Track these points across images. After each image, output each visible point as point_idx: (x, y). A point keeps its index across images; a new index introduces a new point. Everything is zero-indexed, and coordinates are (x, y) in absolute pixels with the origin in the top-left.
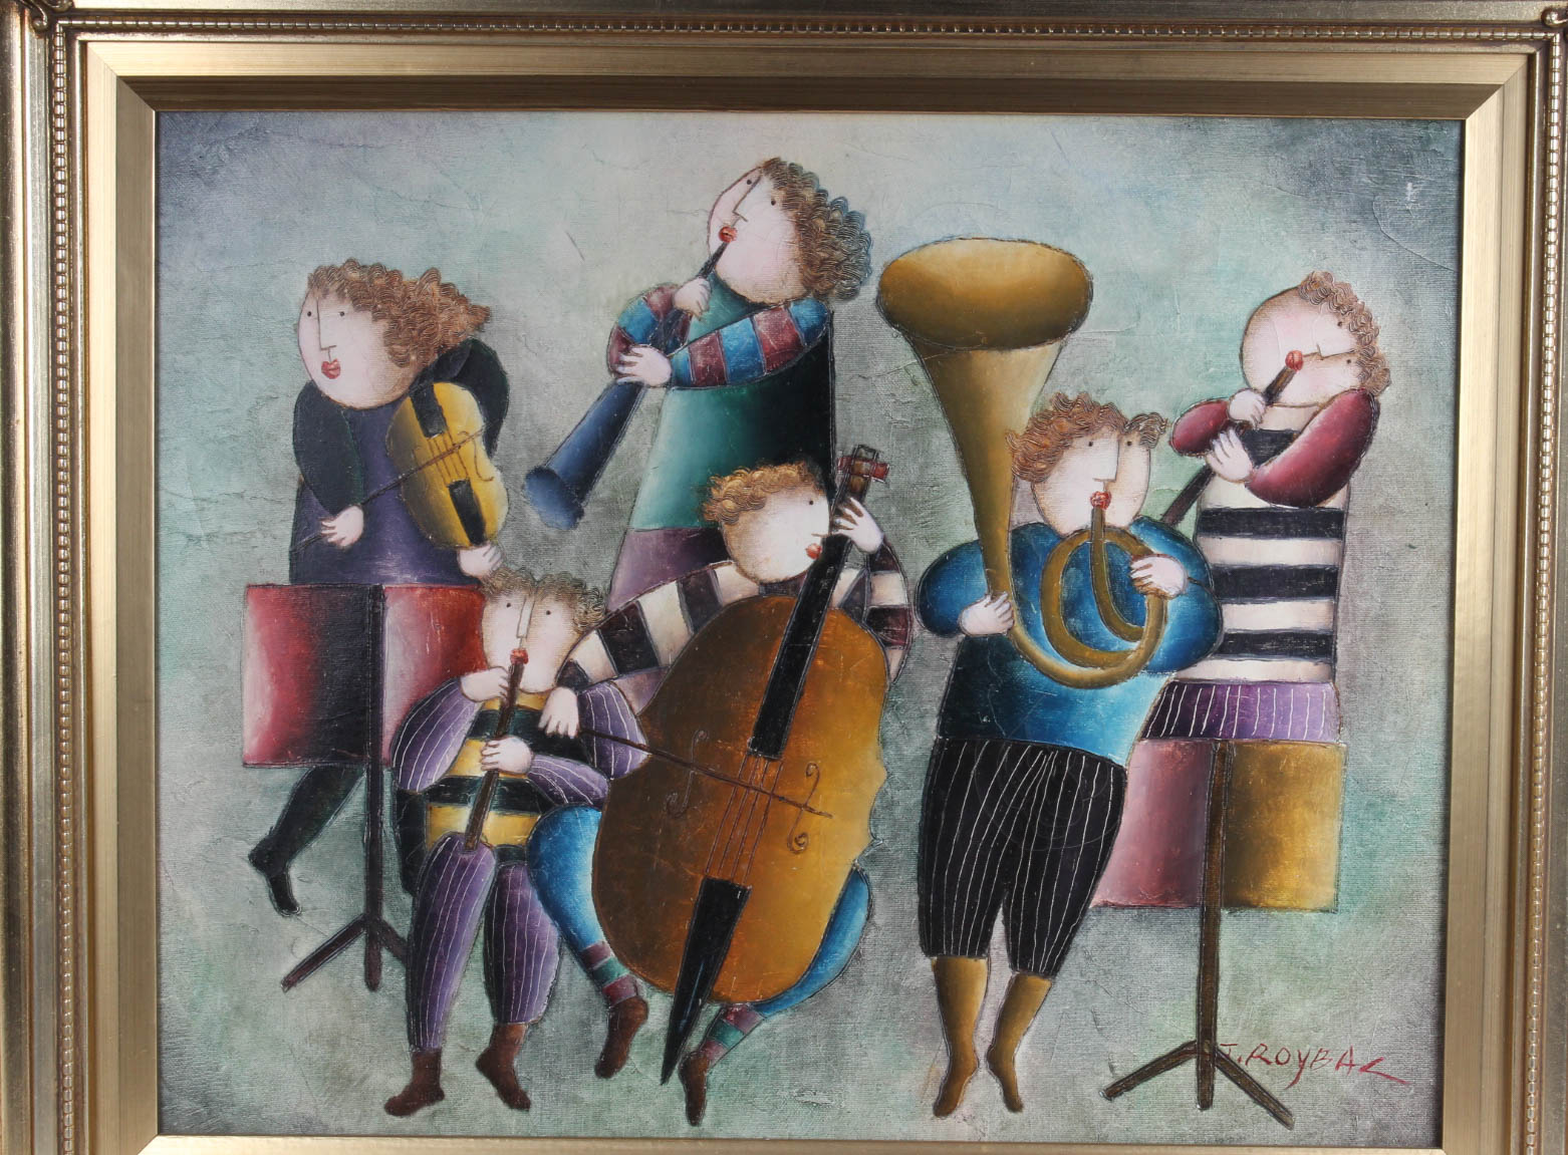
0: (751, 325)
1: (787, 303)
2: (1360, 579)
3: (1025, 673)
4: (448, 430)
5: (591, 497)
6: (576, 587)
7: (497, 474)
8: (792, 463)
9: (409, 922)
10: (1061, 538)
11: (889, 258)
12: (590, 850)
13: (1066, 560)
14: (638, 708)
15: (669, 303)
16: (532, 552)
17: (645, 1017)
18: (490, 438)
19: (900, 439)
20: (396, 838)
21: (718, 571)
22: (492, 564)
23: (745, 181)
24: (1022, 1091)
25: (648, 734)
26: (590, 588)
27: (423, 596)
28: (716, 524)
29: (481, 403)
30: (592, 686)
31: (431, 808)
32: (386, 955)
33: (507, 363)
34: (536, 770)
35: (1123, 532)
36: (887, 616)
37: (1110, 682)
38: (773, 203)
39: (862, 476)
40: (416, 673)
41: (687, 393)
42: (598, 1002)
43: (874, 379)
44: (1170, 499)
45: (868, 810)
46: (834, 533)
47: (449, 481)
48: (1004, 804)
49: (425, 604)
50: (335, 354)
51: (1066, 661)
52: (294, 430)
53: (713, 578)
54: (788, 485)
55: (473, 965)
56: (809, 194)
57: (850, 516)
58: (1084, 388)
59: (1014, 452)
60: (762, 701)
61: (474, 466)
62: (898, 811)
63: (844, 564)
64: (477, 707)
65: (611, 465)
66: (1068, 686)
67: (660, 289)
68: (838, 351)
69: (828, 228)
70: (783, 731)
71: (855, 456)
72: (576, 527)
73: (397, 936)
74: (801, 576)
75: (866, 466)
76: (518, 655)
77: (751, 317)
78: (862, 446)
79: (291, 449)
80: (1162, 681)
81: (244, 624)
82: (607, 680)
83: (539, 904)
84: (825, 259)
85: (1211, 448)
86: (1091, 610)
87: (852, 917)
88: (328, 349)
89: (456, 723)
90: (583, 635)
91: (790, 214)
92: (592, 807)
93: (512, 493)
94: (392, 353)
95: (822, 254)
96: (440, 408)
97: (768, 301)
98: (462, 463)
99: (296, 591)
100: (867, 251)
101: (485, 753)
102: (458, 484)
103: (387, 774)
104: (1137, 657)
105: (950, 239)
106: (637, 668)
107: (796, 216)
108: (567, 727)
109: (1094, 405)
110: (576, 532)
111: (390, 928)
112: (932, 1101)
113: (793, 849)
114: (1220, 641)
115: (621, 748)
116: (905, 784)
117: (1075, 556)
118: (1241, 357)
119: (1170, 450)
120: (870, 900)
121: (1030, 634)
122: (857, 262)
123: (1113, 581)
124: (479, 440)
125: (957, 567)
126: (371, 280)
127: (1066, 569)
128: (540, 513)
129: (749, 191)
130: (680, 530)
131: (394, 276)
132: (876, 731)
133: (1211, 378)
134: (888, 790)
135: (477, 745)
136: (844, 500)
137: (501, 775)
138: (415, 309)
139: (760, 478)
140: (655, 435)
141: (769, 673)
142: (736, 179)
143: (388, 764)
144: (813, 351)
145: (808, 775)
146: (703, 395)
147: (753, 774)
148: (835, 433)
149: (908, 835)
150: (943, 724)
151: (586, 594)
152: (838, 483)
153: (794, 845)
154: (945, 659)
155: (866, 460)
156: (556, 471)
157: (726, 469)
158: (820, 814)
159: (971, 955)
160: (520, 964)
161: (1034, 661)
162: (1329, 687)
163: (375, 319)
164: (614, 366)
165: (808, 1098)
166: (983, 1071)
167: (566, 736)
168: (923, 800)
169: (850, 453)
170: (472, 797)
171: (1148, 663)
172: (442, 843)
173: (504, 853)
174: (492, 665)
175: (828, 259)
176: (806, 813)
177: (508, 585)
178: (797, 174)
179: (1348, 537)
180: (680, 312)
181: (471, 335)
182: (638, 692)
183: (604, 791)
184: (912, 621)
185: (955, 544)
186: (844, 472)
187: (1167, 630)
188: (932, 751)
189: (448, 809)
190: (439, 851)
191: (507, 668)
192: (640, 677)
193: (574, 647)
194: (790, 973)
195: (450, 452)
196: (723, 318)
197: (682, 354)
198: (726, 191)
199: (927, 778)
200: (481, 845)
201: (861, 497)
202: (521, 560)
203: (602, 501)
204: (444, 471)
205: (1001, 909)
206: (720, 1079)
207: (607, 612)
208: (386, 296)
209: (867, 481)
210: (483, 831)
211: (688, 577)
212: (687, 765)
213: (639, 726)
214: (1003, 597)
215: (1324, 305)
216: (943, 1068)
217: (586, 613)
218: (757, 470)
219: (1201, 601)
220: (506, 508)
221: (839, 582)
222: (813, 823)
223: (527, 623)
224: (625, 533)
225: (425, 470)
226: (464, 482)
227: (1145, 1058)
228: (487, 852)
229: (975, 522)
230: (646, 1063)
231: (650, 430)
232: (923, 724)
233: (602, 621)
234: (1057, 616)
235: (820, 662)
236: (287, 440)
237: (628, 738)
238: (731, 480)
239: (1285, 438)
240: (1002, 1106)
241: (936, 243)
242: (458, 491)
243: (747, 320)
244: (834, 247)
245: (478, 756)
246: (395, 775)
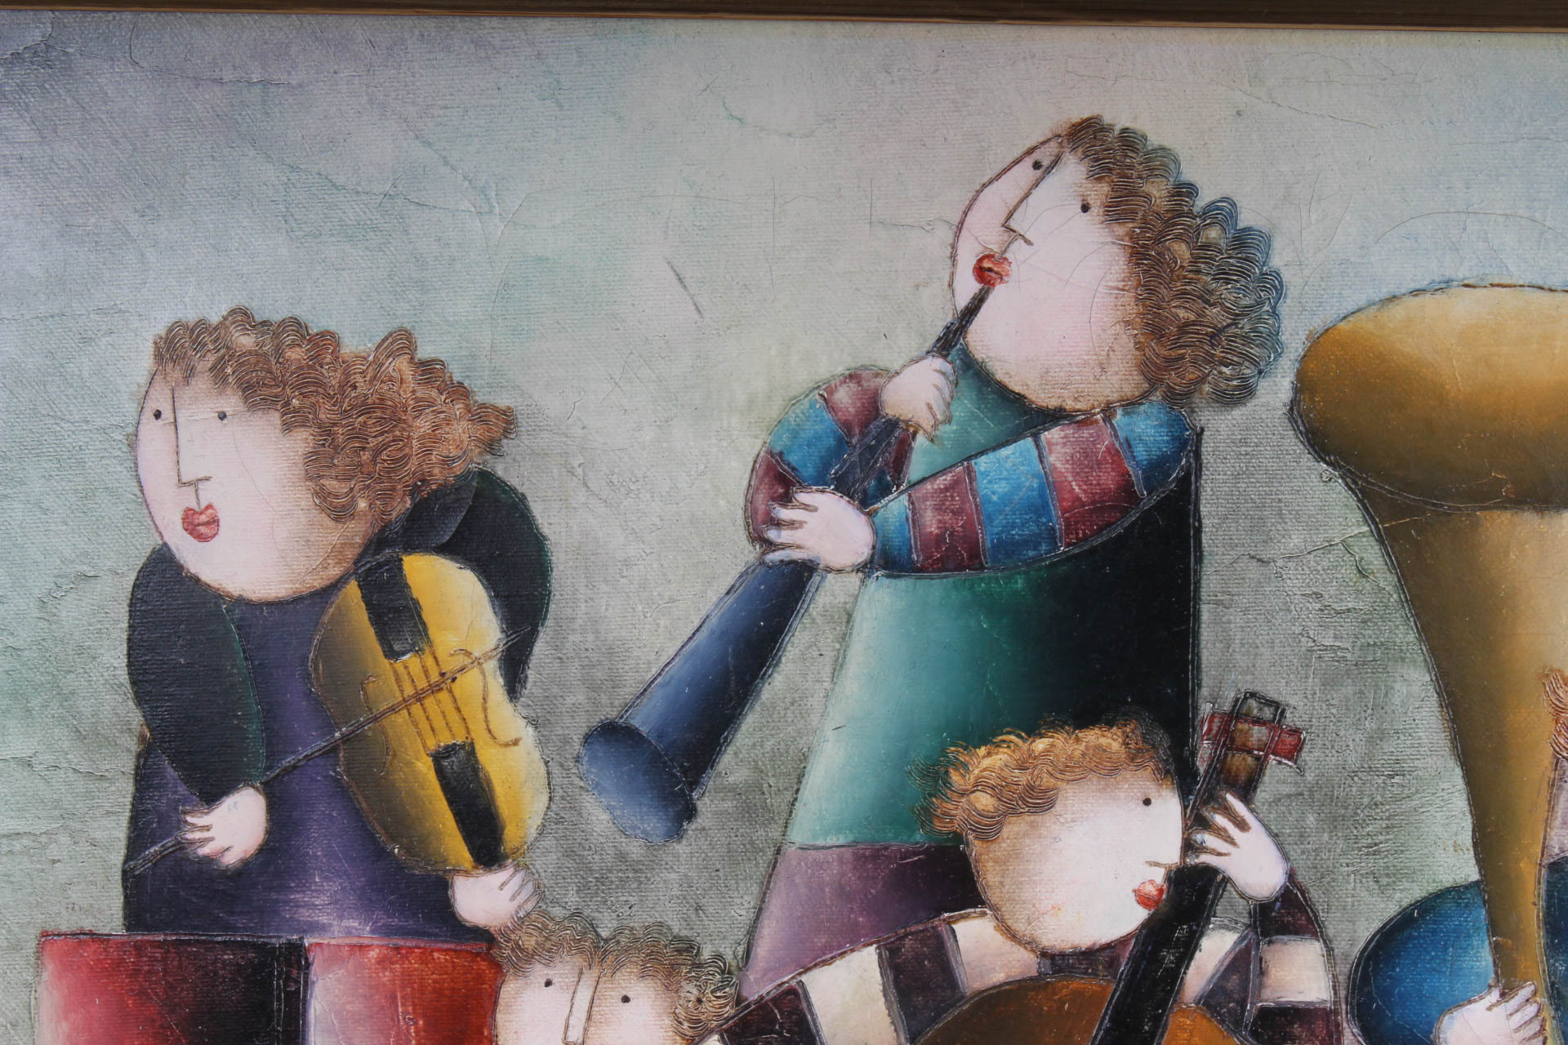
0: (1035, 453)
1: (1108, 411)
4: (430, 643)
5: (711, 781)
6: (679, 951)
7: (528, 734)
8: (1110, 724)
11: (1318, 323)
15: (872, 405)
16: (596, 883)
18: (514, 664)
19: (1329, 682)
21: (960, 928)
22: (516, 903)
23: (1028, 162)
26: (706, 955)
27: (382, 962)
28: (958, 837)
29: (496, 596)
33: (547, 517)
36: (1291, 1023)
38: (1085, 208)
39: (1250, 752)
41: (902, 583)
43: (1280, 563)
46: (1192, 861)
47: (432, 744)
49: (386, 977)
50: (208, 494)
52: (129, 640)
53: (949, 943)
54: (1105, 768)
56: (1158, 191)
57: (1225, 830)
59: (1558, 711)
61: (481, 716)
63: (1208, 922)
65: (751, 720)
67: (853, 377)
68: (1209, 509)
69: (1195, 259)
71: (1237, 714)
72: (679, 841)
74: (1122, 942)
75: (1258, 734)
77: (1036, 437)
78: (1253, 695)
79: (123, 676)
81: (37, 1006)
84: (1188, 324)
88: (195, 484)
90: (693, 1042)
91: (1121, 230)
93: (556, 770)
94: (322, 495)
95: (1182, 313)
96: (416, 603)
97: (1069, 404)
98: (458, 709)
99: (139, 948)
100: (1274, 308)
102: (450, 750)
105: (1444, 286)
107: (1131, 235)
110: (681, 848)
122: (1254, 330)
124: (492, 666)
125: (1434, 932)
126: (279, 351)
128: (609, 809)
129: (1036, 185)
130: (886, 848)
131: (324, 342)
136: (1212, 798)
138: (366, 409)
139: (1047, 751)
140: (838, 665)
142: (1010, 159)
144: (1159, 506)
146: (935, 589)
148: (1198, 668)
151: (700, 966)
152: (1202, 766)
155: (1258, 721)
156: (644, 730)
157: (981, 734)
163: (287, 427)
164: (760, 525)
169: (1227, 707)
175: (1194, 323)
177: (548, 945)
178: (1135, 151)
180: (893, 424)
181: (478, 460)
184: (1340, 1033)
185: (1432, 888)
186: (1215, 743)
195: (435, 689)
196: (979, 437)
197: (895, 507)
198: (991, 182)
202: (572, 899)
203: (734, 791)
204: (424, 725)
207: (739, 1000)
208: (308, 381)
209: (1261, 764)
211: (902, 938)
214: (1526, 992)
217: (699, 1001)
218: (1041, 736)
220: (545, 798)
221: (1198, 955)
223: (584, 1016)
224: (778, 852)
225: (385, 722)
226: (462, 747)
229: (1475, 845)
231: (830, 655)
233: (727, 1020)
236: (114, 658)
238: (989, 754)
241: (1416, 293)
242: (451, 764)
243: (1028, 443)
244: (1207, 298)
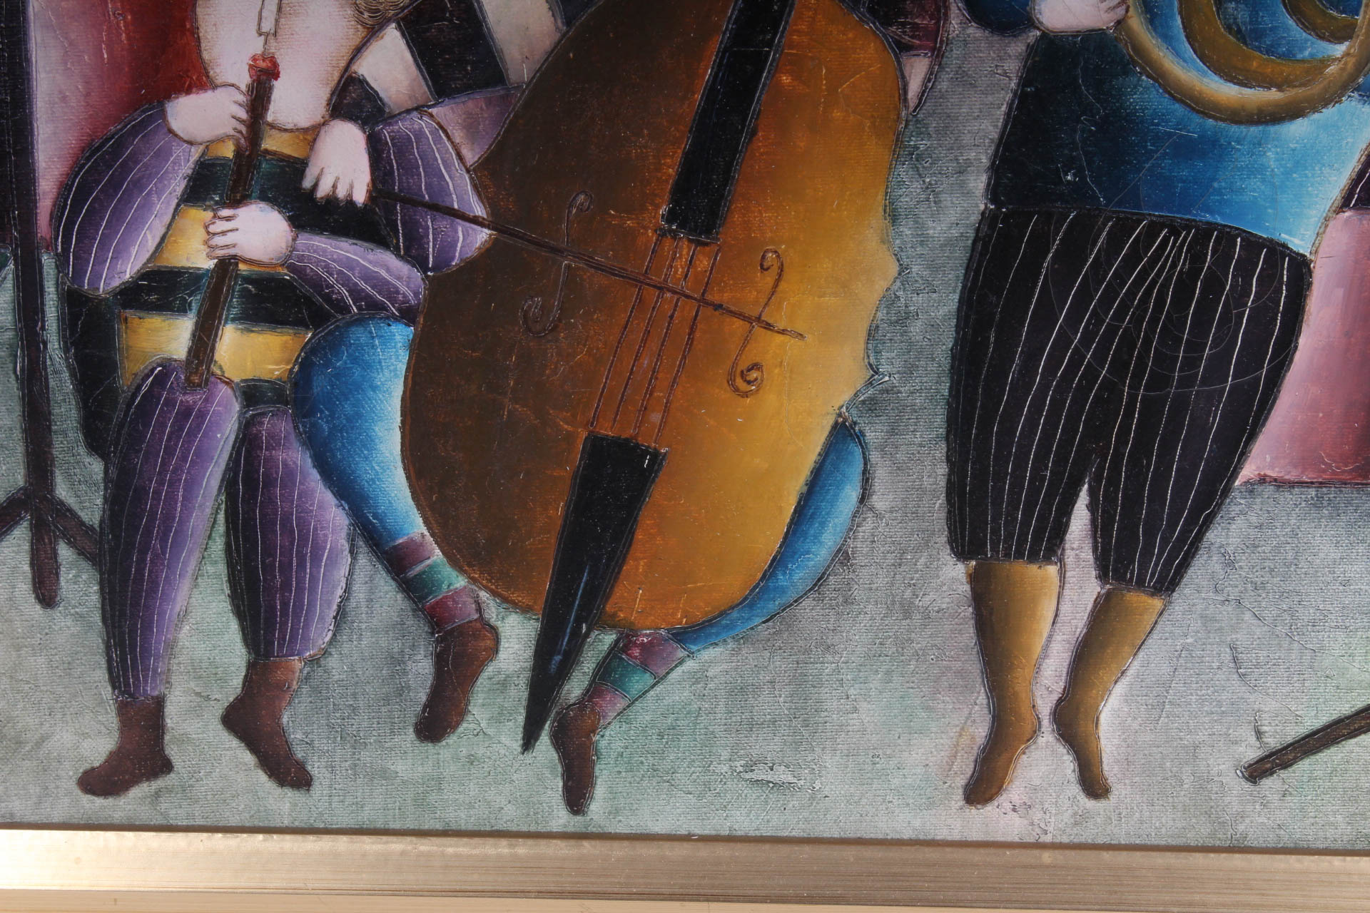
3: (1144, 97)
9: (99, 501)
12: (396, 390)
14: (471, 156)
17: (495, 650)
20: (68, 366)
24: (1110, 767)
25: (488, 198)
30: (390, 118)
31: (126, 319)
32: (65, 553)
34: (301, 258)
37: (1292, 112)
40: (88, 95)
42: (417, 627)
45: (866, 326)
48: (1097, 318)
51: (1216, 78)
55: (210, 569)
60: (686, 144)
62: (916, 328)
64: (196, 153)
66: (1215, 118)
70: (722, 196)
73: (82, 523)
76: (262, 64)
82: (417, 109)
83: (315, 475)
87: (836, 496)
89: (161, 179)
90: (373, 31)
92: (396, 319)
101: (212, 229)
103: (48, 262)
104: (1343, 69)
106: (468, 88)
108: (352, 187)
111: (70, 510)
112: (961, 781)
113: (737, 390)
115: (444, 223)
116: (929, 283)
120: (865, 471)
121: (1155, 29)
132: (880, 197)
134: (900, 293)
135: (198, 216)
137: (242, 266)
141: (698, 97)
143: (50, 246)
145: (764, 269)
147: (671, 267)
149: (933, 367)
150: (997, 185)
153: (740, 383)
154: (1005, 74)
158: (783, 332)
159: (1033, 557)
160: (286, 568)
161: (1160, 78)
165: (760, 774)
166: (1047, 736)
167: (350, 202)
168: (959, 310)
170: (195, 301)
171: (1360, 80)
172: (148, 376)
173: (252, 393)
174: (219, 81)
176: (757, 330)
182: (471, 127)
183: (416, 294)
184: (947, 8)
188: (978, 230)
189: (155, 321)
190: (144, 389)
191: (244, 88)
192: (474, 103)
193: (358, 51)
194: (733, 584)
199: (966, 275)
200: (212, 379)
205: (1086, 486)
206: (618, 745)
210: (217, 357)
212: (557, 251)
213: (475, 187)
216: (981, 731)
222: (770, 347)
223: (275, 7)
227: (1314, 720)
228: (223, 391)
230: (498, 719)
232: (962, 185)
233: (403, 8)
235: (786, 79)
237: (456, 206)
240: (1075, 789)
245: (201, 234)
246: (61, 264)
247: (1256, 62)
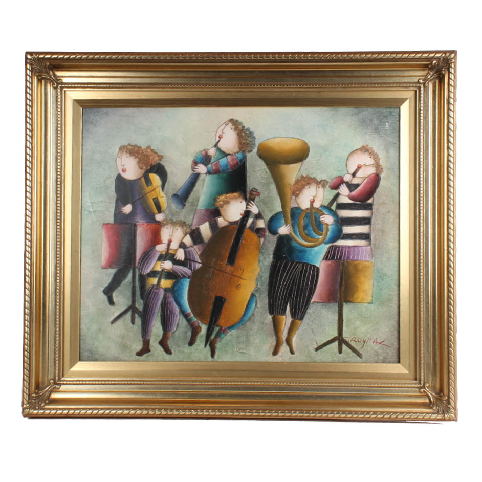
1: (235, 153)
2: (376, 220)
3: (294, 244)
4: (152, 185)
5: (187, 201)
6: (184, 223)
7: (164, 196)
8: (236, 192)
10: (303, 210)
11: (260, 142)
12: (187, 288)
13: (304, 216)
14: (199, 253)
15: (206, 154)
16: (173, 215)
17: (200, 331)
18: (163, 186)
19: (263, 186)
20: (139, 286)
21: (219, 219)
22: (163, 218)
23: (225, 124)
24: (294, 349)
26: (187, 223)
27: (146, 226)
28: (218, 207)
29: (161, 178)
30: (187, 248)
31: (148, 278)
32: (136, 315)
33: (167, 169)
34: (174, 269)
35: (318, 209)
36: (260, 230)
37: (315, 246)
38: (232, 129)
39: (254, 195)
40: (144, 245)
41: (211, 175)
42: (189, 327)
43: (256, 172)
44: (330, 200)
45: (255, 278)
46: (247, 209)
47: (153, 197)
48: (289, 277)
49: (147, 228)
50: (125, 167)
51: (304, 241)
52: (115, 185)
53: (217, 221)
54: (236, 198)
55: (158, 318)
56: (240, 127)
57: (251, 205)
58: (308, 174)
59: (291, 189)
60: (230, 251)
61: (159, 194)
62: (263, 279)
64: (159, 253)
65: (192, 194)
66: (304, 247)
67: (204, 150)
68: (248, 165)
69: (245, 135)
70: (235, 259)
71: (252, 190)
73: (139, 311)
74: (239, 220)
75: (254, 193)
76: (169, 240)
78: (254, 188)
79: (114, 189)
80: (328, 246)
81: (102, 233)
82: (191, 246)
83: (174, 303)
85: (339, 188)
86: (310, 228)
87: (252, 305)
88: (124, 165)
89: (154, 257)
90: (186, 235)
91: (236, 132)
92: (187, 278)
93: (168, 200)
94: (139, 167)
95: (244, 142)
96: (151, 180)
97: (230, 153)
98: (156, 193)
100: (254, 141)
101: (161, 264)
102: (155, 198)
103: (137, 270)
105: (275, 138)
106: (199, 243)
108: (182, 258)
109: (310, 178)
110: (184, 210)
111: (138, 308)
112: (272, 352)
114: (342, 235)
115: (195, 263)
116: (265, 272)
117: (306, 215)
118: (346, 166)
119: (329, 189)
120: (256, 301)
121: (295, 234)
122: (252, 143)
123: (315, 221)
125: (277, 218)
126: (134, 149)
127: (304, 218)
128: (175, 205)
129: (226, 126)
130: (209, 209)
131: (139, 148)
132: (257, 259)
133: (339, 171)
134: (261, 273)
135: (159, 263)
136: (249, 202)
137: (165, 270)
138: (145, 155)
139: (229, 196)
140: (203, 186)
141: (231, 244)
142: (223, 124)
144: (241, 165)
145: (241, 270)
146: (214, 176)
147: (227, 269)
148: (247, 185)
150: (274, 257)
151: (186, 225)
152: (248, 197)
153: (237, 287)
155: (254, 191)
156: (179, 195)
157: (220, 194)
158: (244, 279)
159: (281, 315)
160: (169, 318)
161: (296, 241)
162: (369, 247)
163: (135, 158)
164: (193, 169)
165: (241, 351)
166: (285, 344)
167: (181, 260)
168: (269, 276)
170: (158, 275)
171: (324, 241)
172: (150, 287)
173: (166, 290)
174: (163, 243)
176: (240, 279)
177: (167, 223)
178: (237, 122)
179: (373, 210)
180: (209, 156)
181: (158, 162)
182: (199, 249)
183: (190, 274)
184: (266, 231)
186: (249, 194)
187: (329, 233)
188: (271, 263)
189: (152, 279)
190: (150, 289)
191: (167, 244)
192: (200, 246)
193: (183, 238)
194: (237, 319)
195: (153, 190)
196: (219, 157)
197: (209, 166)
198: (220, 126)
199: (270, 270)
200: (160, 288)
201: (253, 201)
202: (170, 217)
203: (190, 202)
204: (152, 195)
205: (289, 303)
206: (219, 346)
208: (138, 152)
209: (255, 197)
210: (161, 284)
211: (211, 221)
212: (211, 267)
213: (199, 258)
214: (289, 225)
215: (366, 153)
216: (275, 343)
217: (186, 230)
218: (228, 194)
219: (337, 226)
220: (167, 204)
221: (248, 221)
222: (242, 282)
223: (172, 232)
224: (196, 210)
225: (147, 195)
227: (325, 341)
228: (161, 290)
229: (281, 206)
230: (201, 342)
232: (269, 257)
233: (190, 232)
234: (302, 229)
235: (243, 241)
236: (113, 188)
237: (196, 261)
238: (222, 197)
239: (357, 186)
240: (289, 353)
241: (272, 138)
242: (155, 200)
243: (225, 158)
244: (247, 140)
245: (159, 265)
246: (139, 269)
247: (310, 239)
